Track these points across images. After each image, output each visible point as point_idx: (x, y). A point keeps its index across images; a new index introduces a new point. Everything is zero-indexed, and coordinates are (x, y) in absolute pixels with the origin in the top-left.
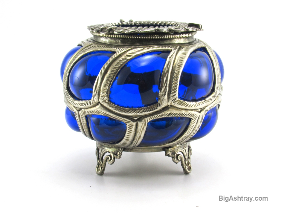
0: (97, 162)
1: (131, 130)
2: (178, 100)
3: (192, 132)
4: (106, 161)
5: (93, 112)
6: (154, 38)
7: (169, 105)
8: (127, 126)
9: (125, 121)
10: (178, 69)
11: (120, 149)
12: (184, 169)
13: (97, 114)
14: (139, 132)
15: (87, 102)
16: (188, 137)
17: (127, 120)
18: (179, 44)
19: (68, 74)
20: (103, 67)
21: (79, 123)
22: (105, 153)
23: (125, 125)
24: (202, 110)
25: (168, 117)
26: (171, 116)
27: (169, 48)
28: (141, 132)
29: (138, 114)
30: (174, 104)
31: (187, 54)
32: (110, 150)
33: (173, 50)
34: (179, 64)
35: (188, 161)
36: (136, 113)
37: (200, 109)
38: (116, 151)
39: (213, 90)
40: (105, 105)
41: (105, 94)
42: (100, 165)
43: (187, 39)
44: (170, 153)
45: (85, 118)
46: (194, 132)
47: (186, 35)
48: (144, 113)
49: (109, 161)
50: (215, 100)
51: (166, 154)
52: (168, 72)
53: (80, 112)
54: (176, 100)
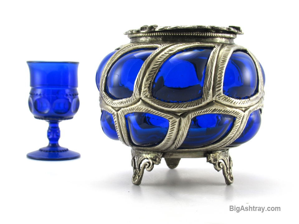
0: (134, 171)
1: (174, 126)
2: (223, 96)
3: (236, 133)
4: (144, 168)
5: (134, 110)
6: (196, 35)
7: (213, 101)
8: (170, 122)
9: (168, 117)
10: (222, 64)
11: (160, 154)
12: (226, 179)
13: (138, 111)
14: (182, 130)
15: (128, 100)
16: (231, 139)
17: (170, 116)
18: (220, 43)
19: (106, 75)
20: (145, 62)
21: (117, 125)
22: (142, 160)
23: (167, 122)
24: (246, 109)
25: (212, 114)
26: (215, 112)
27: (212, 45)
28: (184, 129)
29: (182, 109)
30: (219, 99)
31: (231, 51)
32: (149, 156)
33: (216, 46)
34: (223, 59)
35: (230, 170)
36: (179, 107)
37: (245, 108)
38: (155, 156)
39: (257, 91)
40: (147, 100)
41: (146, 89)
42: (137, 174)
43: (228, 40)
44: (212, 159)
45: (124, 117)
46: (238, 133)
47: (228, 35)
48: (188, 107)
49: (148, 167)
50: (258, 102)
51: (207, 161)
52: (212, 66)
53: (119, 112)
54: (221, 96)
